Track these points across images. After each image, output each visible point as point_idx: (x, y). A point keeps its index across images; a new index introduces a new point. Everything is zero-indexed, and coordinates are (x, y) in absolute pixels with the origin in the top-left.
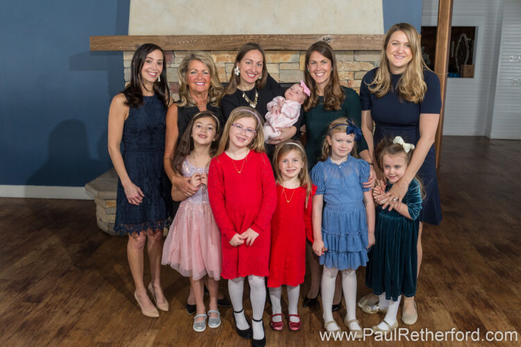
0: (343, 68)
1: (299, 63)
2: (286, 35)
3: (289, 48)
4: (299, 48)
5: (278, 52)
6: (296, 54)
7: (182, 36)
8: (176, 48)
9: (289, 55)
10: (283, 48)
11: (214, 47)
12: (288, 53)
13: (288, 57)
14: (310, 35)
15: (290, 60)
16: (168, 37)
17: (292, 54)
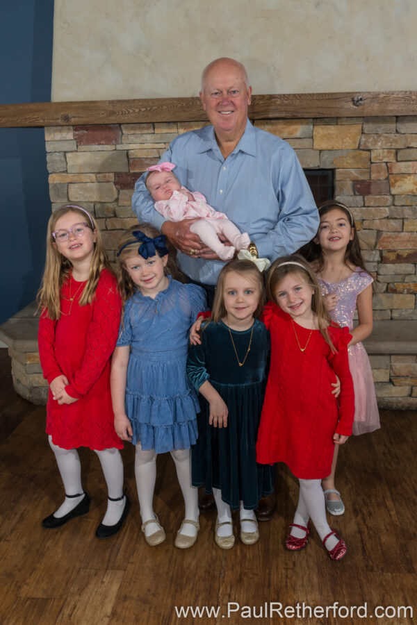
0: (379, 144)
1: (312, 138)
2: (294, 95)
3: (299, 115)
4: (313, 115)
5: (281, 121)
6: (307, 124)
7: (134, 100)
8: (125, 119)
9: (296, 127)
10: (289, 115)
11: (183, 116)
12: (296, 124)
13: (296, 130)
14: (332, 94)
15: (298, 134)
16: (112, 102)
17: (302, 124)
